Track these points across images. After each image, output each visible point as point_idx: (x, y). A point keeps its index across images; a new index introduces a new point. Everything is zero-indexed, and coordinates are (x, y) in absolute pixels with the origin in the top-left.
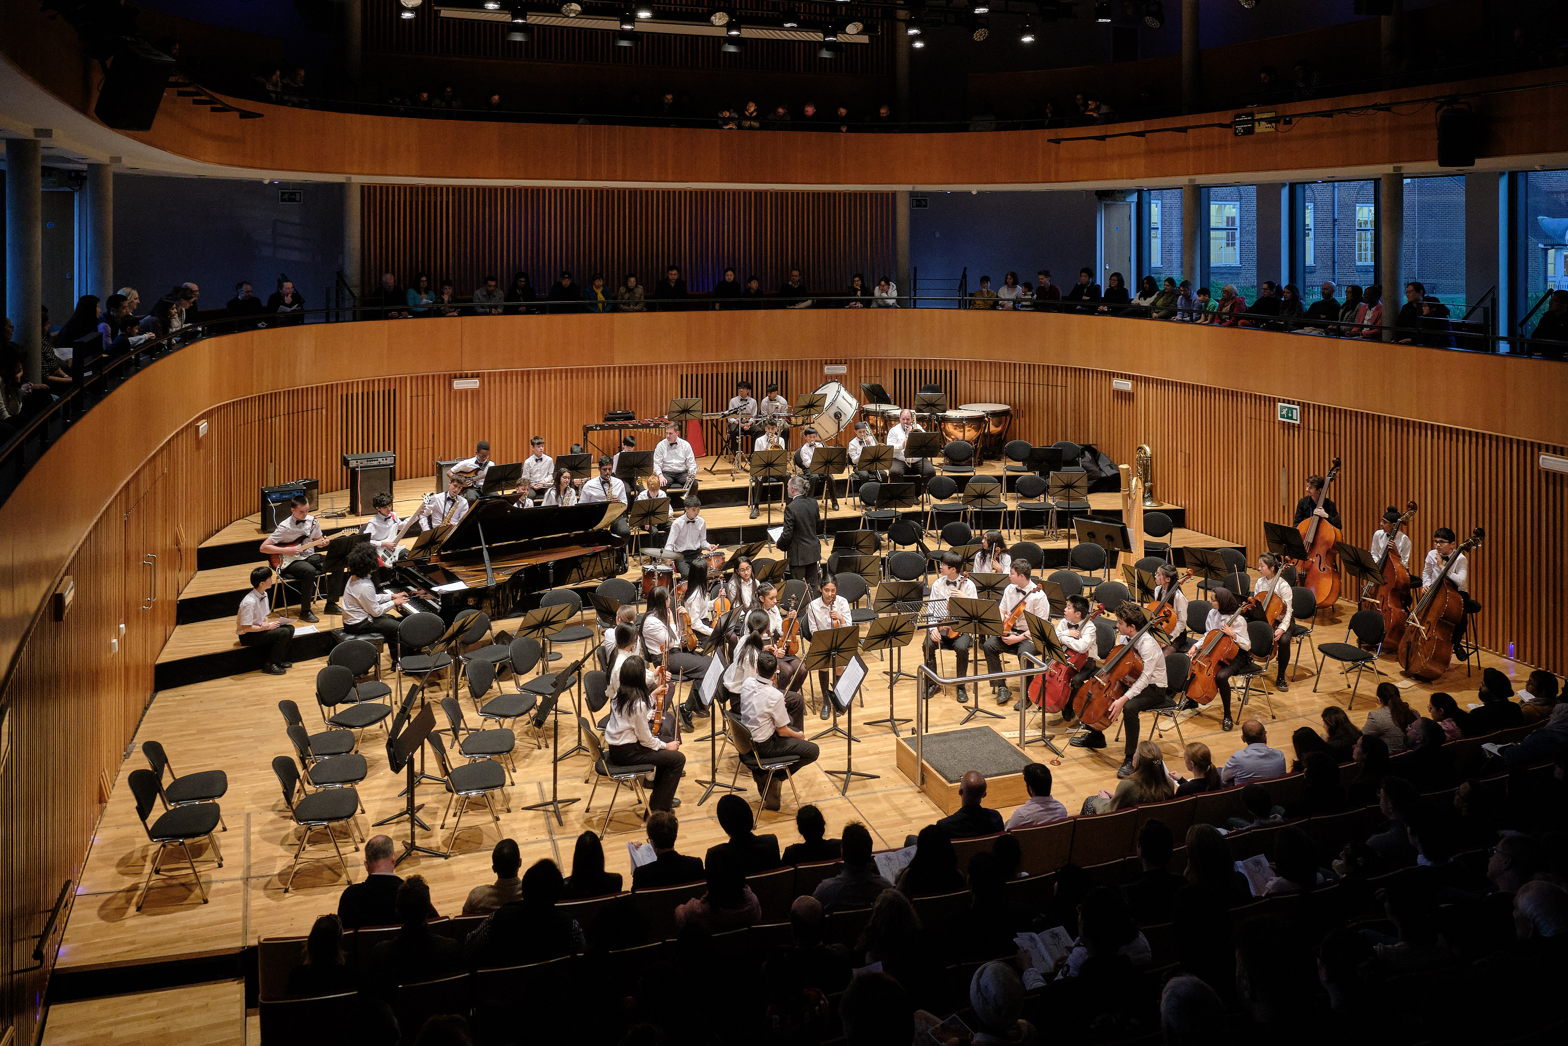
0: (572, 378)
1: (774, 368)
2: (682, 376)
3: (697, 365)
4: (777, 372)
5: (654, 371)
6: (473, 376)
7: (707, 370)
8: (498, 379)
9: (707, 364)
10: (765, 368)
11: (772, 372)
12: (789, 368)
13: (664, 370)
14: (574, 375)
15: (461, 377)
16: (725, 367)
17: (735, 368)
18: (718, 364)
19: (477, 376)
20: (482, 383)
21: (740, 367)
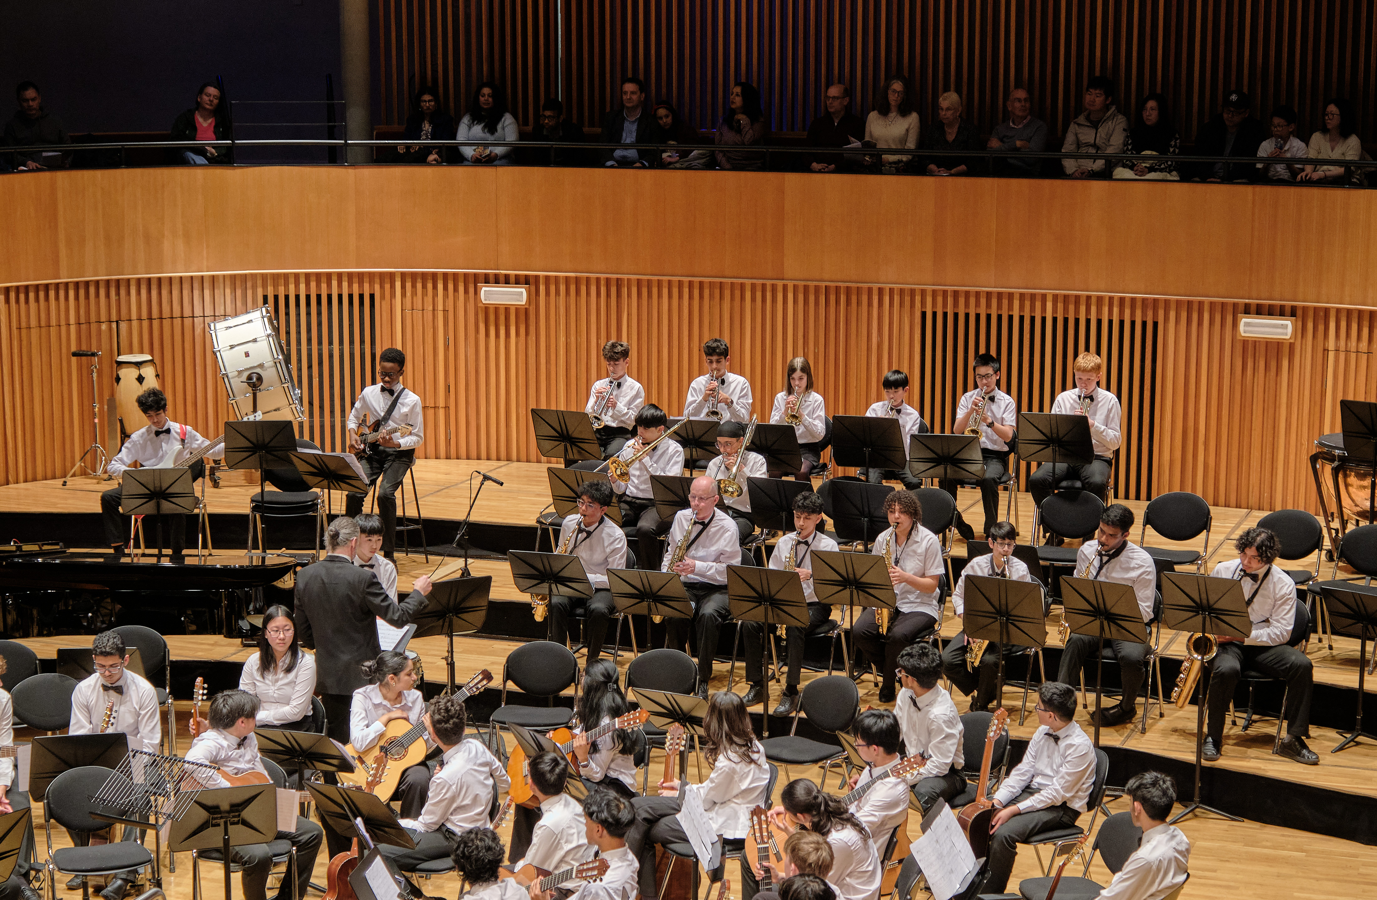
0: (701, 297)
1: (1127, 312)
2: (924, 314)
3: (956, 294)
4: (1133, 323)
5: (865, 298)
6: (518, 281)
7: (978, 304)
8: (562, 288)
9: (978, 294)
10: (1106, 310)
11: (1122, 323)
12: (1161, 313)
13: (886, 299)
14: (706, 292)
15: (497, 280)
16: (1016, 303)
17: (1038, 305)
18: (1000, 295)
19: (526, 281)
20: (534, 296)
21: (1049, 305)
